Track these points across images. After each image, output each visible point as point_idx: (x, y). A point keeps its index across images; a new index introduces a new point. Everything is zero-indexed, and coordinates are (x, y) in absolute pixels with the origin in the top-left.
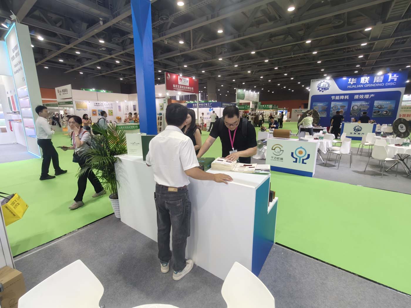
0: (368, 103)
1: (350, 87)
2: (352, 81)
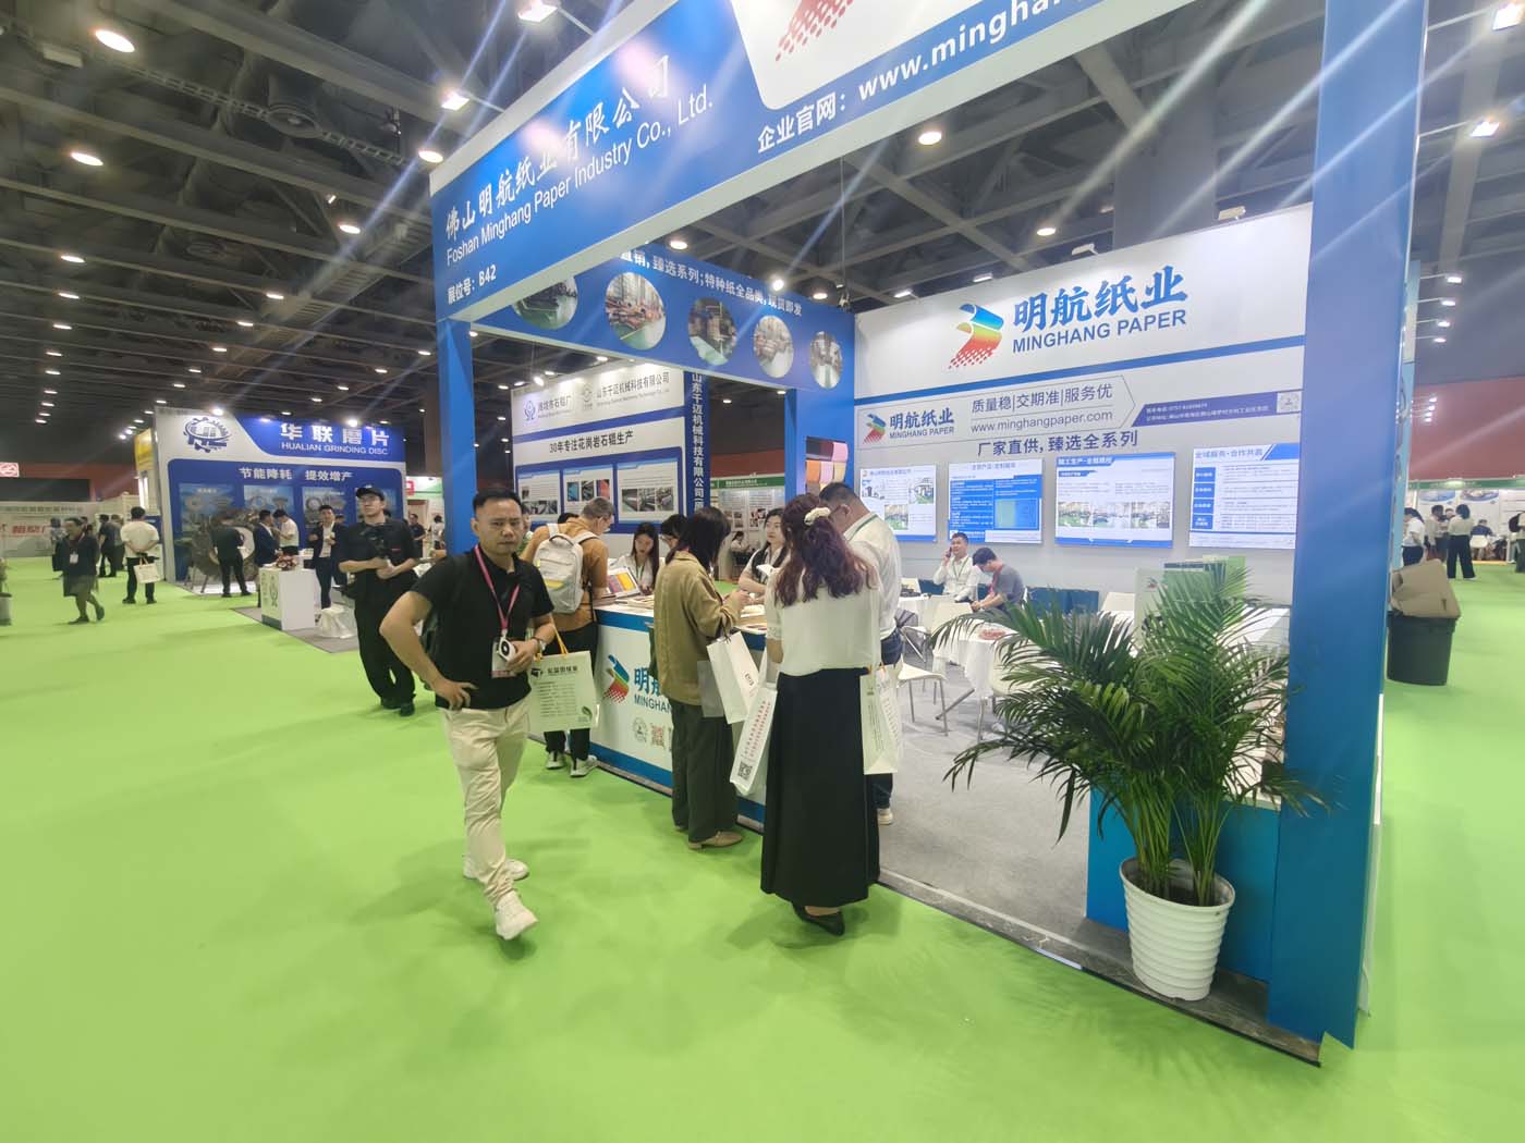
0: (343, 494)
1: (288, 445)
2: (290, 431)
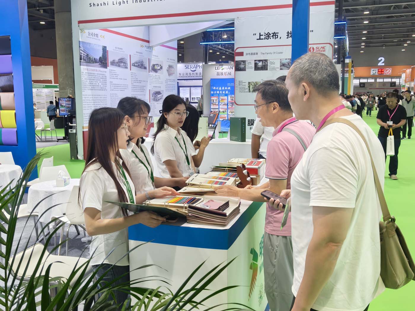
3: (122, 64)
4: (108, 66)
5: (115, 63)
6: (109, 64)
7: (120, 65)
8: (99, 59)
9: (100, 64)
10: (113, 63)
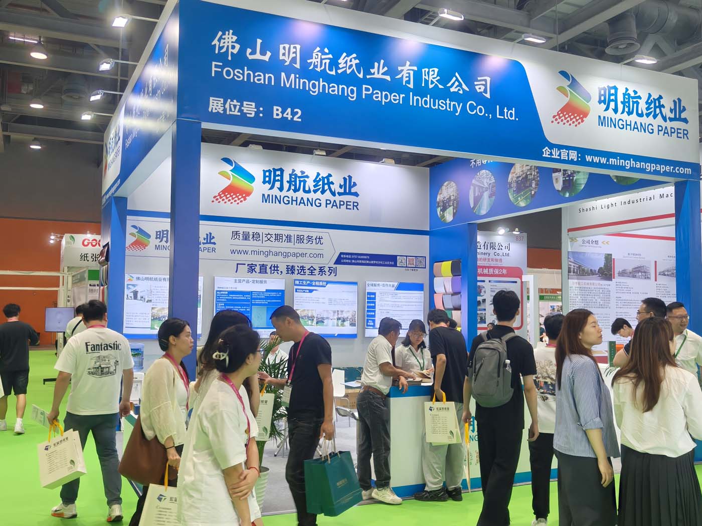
3: (640, 274)
4: (614, 278)
5: (626, 273)
6: (616, 275)
7: (636, 276)
8: (599, 270)
9: (600, 276)
10: (623, 274)
